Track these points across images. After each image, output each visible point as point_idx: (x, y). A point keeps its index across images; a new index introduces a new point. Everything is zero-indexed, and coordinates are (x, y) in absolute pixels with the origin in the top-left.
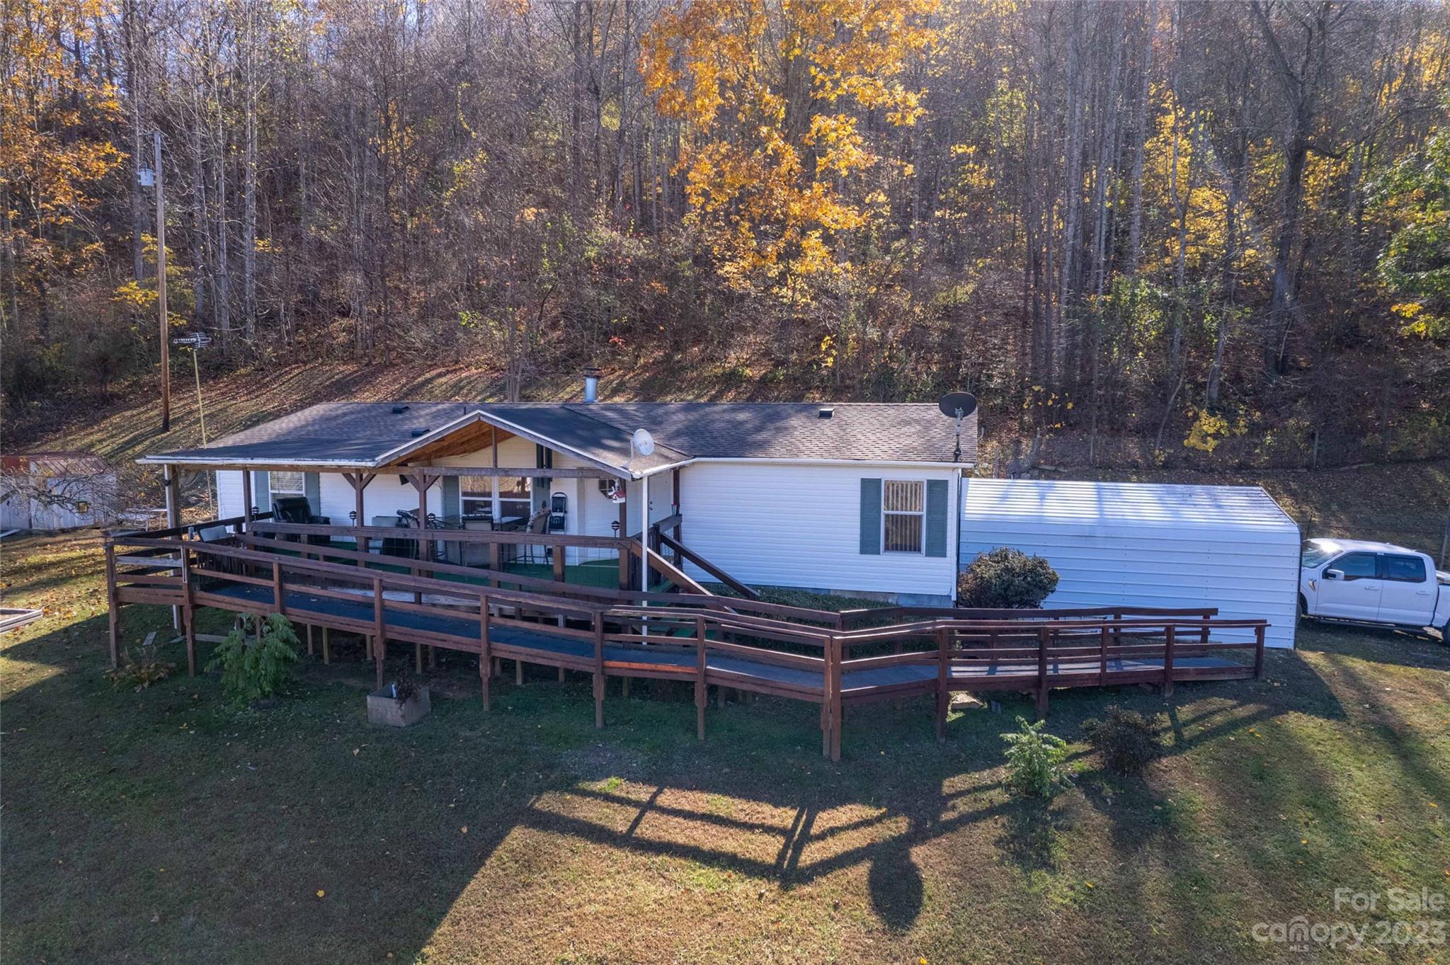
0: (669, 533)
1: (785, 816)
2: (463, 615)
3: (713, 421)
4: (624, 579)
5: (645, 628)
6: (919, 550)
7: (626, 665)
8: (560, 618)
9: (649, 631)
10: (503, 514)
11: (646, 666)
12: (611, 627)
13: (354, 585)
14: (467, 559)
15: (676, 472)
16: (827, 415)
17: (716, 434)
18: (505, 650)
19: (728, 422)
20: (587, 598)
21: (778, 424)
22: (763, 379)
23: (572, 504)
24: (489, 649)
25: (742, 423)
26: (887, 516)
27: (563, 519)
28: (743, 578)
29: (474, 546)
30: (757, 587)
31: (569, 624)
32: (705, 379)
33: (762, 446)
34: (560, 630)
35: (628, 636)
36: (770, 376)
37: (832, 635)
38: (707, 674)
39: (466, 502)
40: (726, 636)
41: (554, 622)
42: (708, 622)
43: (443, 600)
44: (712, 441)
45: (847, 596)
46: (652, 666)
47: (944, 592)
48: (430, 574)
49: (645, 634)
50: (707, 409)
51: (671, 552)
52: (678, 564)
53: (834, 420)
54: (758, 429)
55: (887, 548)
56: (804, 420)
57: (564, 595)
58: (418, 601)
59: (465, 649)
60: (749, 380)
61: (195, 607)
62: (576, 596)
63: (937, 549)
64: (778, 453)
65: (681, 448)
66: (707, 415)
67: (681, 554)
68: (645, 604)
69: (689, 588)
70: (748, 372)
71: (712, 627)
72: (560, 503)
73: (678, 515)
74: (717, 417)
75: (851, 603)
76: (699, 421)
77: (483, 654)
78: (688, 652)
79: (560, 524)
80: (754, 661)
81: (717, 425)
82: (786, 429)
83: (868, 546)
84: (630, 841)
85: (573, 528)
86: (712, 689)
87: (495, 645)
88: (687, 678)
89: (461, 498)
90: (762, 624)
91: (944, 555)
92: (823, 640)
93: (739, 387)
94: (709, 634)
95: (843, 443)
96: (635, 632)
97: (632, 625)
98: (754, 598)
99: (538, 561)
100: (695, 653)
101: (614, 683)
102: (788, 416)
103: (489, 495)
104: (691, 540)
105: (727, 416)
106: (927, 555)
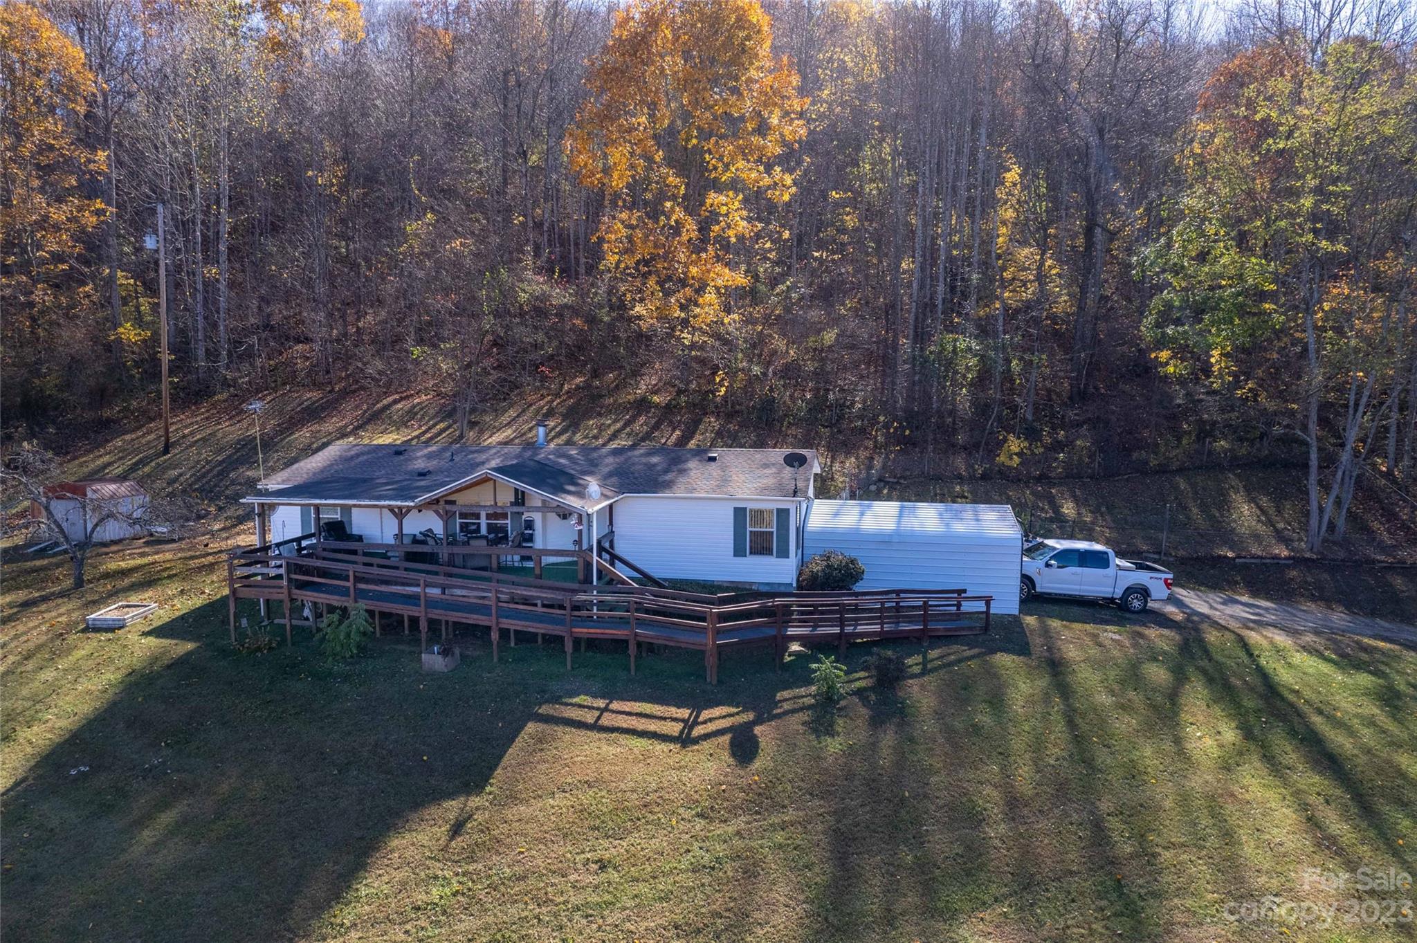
0: (607, 545)
1: (684, 713)
2: (475, 601)
3: (633, 464)
4: (581, 576)
5: (595, 608)
6: (772, 554)
7: (585, 630)
8: (539, 602)
9: (598, 610)
10: (489, 532)
11: (598, 631)
12: (576, 608)
13: (396, 584)
14: (469, 564)
15: (611, 506)
16: (713, 459)
17: (636, 475)
18: (508, 624)
19: (645, 464)
20: (557, 589)
21: (680, 467)
22: (668, 406)
23: (538, 524)
24: (498, 623)
25: (655, 465)
26: (751, 532)
27: (532, 535)
28: (656, 574)
29: (472, 555)
30: (665, 580)
31: (544, 606)
32: (620, 405)
33: (668, 485)
34: (540, 609)
35: (584, 613)
36: (673, 402)
37: (711, 609)
38: (636, 635)
39: (461, 523)
40: (647, 611)
41: (536, 605)
42: (636, 603)
43: (458, 592)
44: (634, 481)
45: (725, 585)
46: (602, 631)
47: (788, 581)
48: (451, 575)
49: (595, 611)
50: (630, 454)
51: (607, 556)
52: (612, 564)
53: (718, 463)
54: (666, 471)
55: (751, 553)
56: (697, 463)
57: (541, 587)
58: (443, 593)
59: (481, 623)
60: (657, 406)
61: (292, 600)
62: (550, 588)
63: (783, 553)
64: (679, 492)
65: (613, 486)
66: (630, 458)
67: (614, 558)
68: (595, 593)
69: (623, 582)
70: (656, 399)
71: (640, 606)
72: (530, 524)
73: (612, 532)
74: (637, 460)
75: (727, 589)
76: (623, 463)
77: (494, 626)
78: (623, 621)
79: (530, 538)
80: (665, 625)
81: (638, 467)
82: (685, 470)
83: (739, 552)
84: (596, 727)
85: (538, 544)
86: (639, 645)
87: (501, 620)
88: (623, 638)
89: (458, 521)
90: (670, 603)
91: (788, 557)
92: (705, 612)
93: (649, 412)
94: (637, 610)
95: (725, 481)
96: (588, 610)
97: (587, 606)
98: (664, 587)
99: (516, 564)
100: (628, 623)
101: (577, 642)
102: (686, 461)
103: (478, 516)
104: (620, 549)
105: (644, 460)
106: (777, 557)
